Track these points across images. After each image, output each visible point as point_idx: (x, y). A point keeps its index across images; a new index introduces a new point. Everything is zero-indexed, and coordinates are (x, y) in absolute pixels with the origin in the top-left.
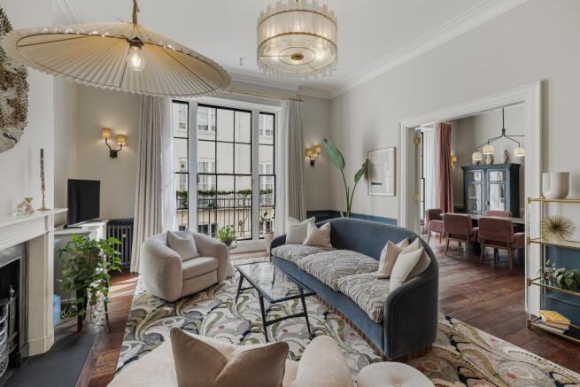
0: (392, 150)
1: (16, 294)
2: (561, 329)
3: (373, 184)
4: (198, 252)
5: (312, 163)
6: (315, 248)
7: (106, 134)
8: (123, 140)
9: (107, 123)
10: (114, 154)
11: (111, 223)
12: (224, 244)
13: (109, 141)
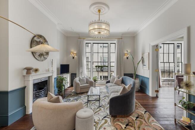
0: (148, 53)
1: (47, 86)
2: (185, 124)
3: (144, 65)
4: (87, 83)
5: (127, 58)
6: (116, 85)
7: (72, 53)
8: (75, 54)
9: (72, 50)
10: (73, 58)
11: (72, 74)
12: (93, 81)
13: (73, 55)
